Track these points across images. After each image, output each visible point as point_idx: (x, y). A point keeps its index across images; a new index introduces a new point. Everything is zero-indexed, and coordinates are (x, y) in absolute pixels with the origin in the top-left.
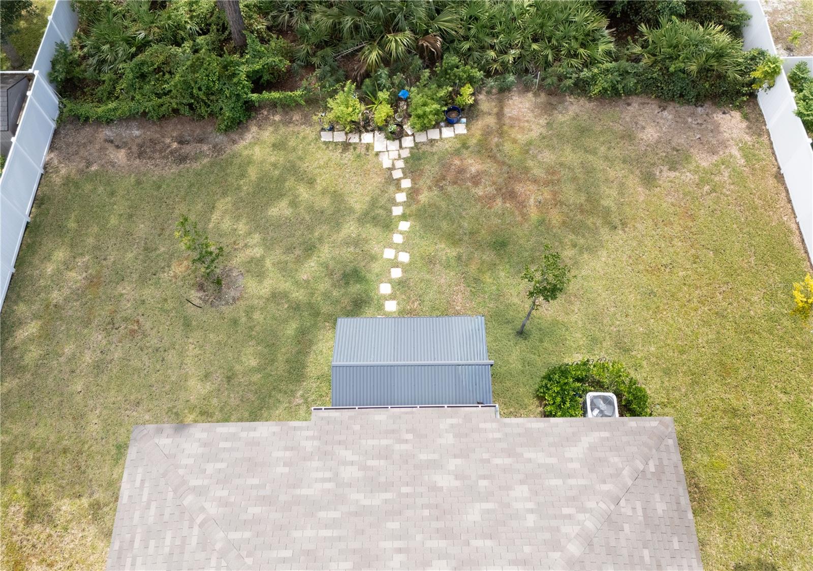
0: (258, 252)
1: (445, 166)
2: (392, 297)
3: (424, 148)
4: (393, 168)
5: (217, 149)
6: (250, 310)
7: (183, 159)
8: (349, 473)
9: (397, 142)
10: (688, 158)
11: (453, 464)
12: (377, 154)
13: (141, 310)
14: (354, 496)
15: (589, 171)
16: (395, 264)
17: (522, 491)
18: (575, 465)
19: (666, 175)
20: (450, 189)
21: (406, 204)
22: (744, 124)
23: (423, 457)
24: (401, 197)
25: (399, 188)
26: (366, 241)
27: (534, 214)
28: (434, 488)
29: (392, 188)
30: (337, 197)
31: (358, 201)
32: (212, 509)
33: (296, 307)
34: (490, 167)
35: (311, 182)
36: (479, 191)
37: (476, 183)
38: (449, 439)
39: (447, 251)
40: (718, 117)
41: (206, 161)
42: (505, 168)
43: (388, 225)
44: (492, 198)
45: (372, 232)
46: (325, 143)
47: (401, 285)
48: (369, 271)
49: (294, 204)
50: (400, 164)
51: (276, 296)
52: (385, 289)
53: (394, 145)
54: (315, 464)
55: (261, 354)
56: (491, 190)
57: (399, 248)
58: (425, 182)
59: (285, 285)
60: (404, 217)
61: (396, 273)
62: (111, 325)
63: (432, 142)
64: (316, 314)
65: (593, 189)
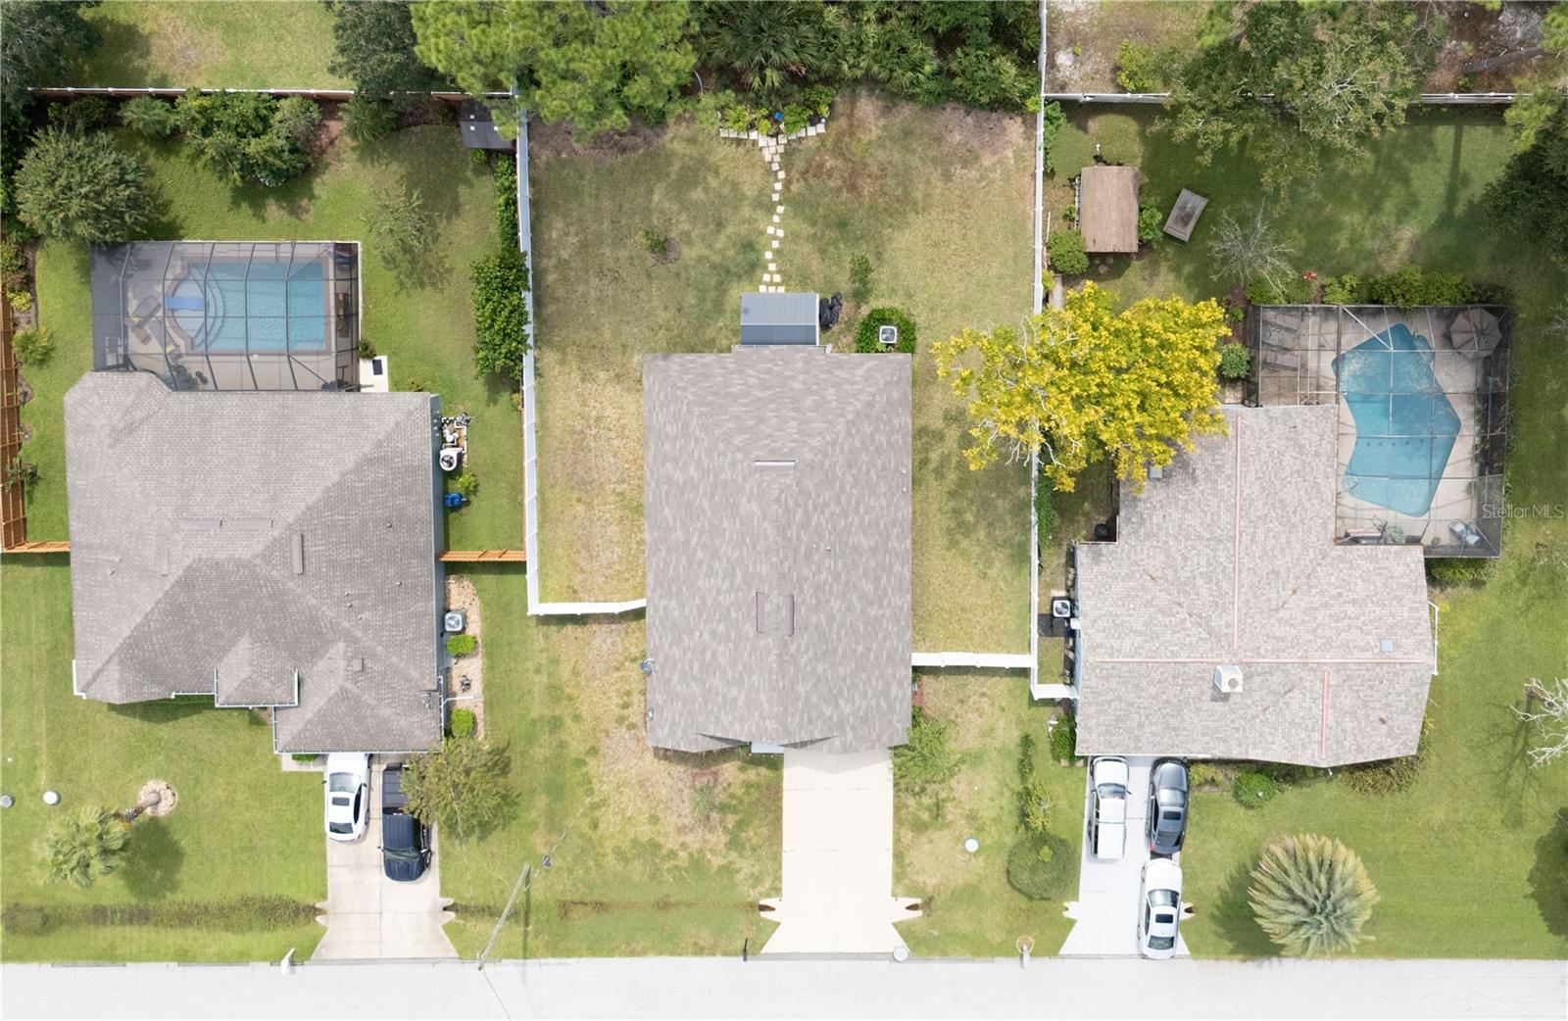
0: (686, 227)
1: (809, 161)
2: (773, 261)
3: (794, 145)
4: (771, 162)
5: (647, 142)
6: (686, 268)
7: (624, 150)
8: (752, 381)
9: (775, 139)
10: (977, 158)
11: (801, 377)
12: (761, 149)
13: (618, 265)
14: (755, 392)
15: (908, 168)
16: (774, 237)
17: (832, 391)
18: (859, 379)
19: (958, 171)
20: (811, 181)
21: (782, 193)
22: (1022, 130)
23: (787, 373)
24: (778, 186)
25: (777, 180)
26: (756, 220)
27: (867, 201)
28: (792, 389)
29: (772, 179)
30: (735, 185)
31: (749, 190)
32: (691, 398)
33: (714, 267)
34: (839, 163)
35: (717, 173)
36: (832, 184)
37: (830, 176)
38: (800, 364)
39: (806, 229)
40: (1006, 121)
41: (641, 151)
42: (850, 165)
43: (770, 209)
44: (839, 190)
45: (760, 214)
46: (725, 139)
47: (778, 253)
48: (759, 243)
49: (706, 190)
50: (777, 158)
51: (700, 259)
52: (768, 255)
53: (773, 142)
54: (735, 376)
55: (696, 296)
56: (839, 183)
57: (777, 226)
58: (795, 174)
59: (706, 252)
60: (780, 203)
61: (775, 244)
62: (601, 274)
63: (800, 139)
64: (728, 272)
65: (908, 183)
